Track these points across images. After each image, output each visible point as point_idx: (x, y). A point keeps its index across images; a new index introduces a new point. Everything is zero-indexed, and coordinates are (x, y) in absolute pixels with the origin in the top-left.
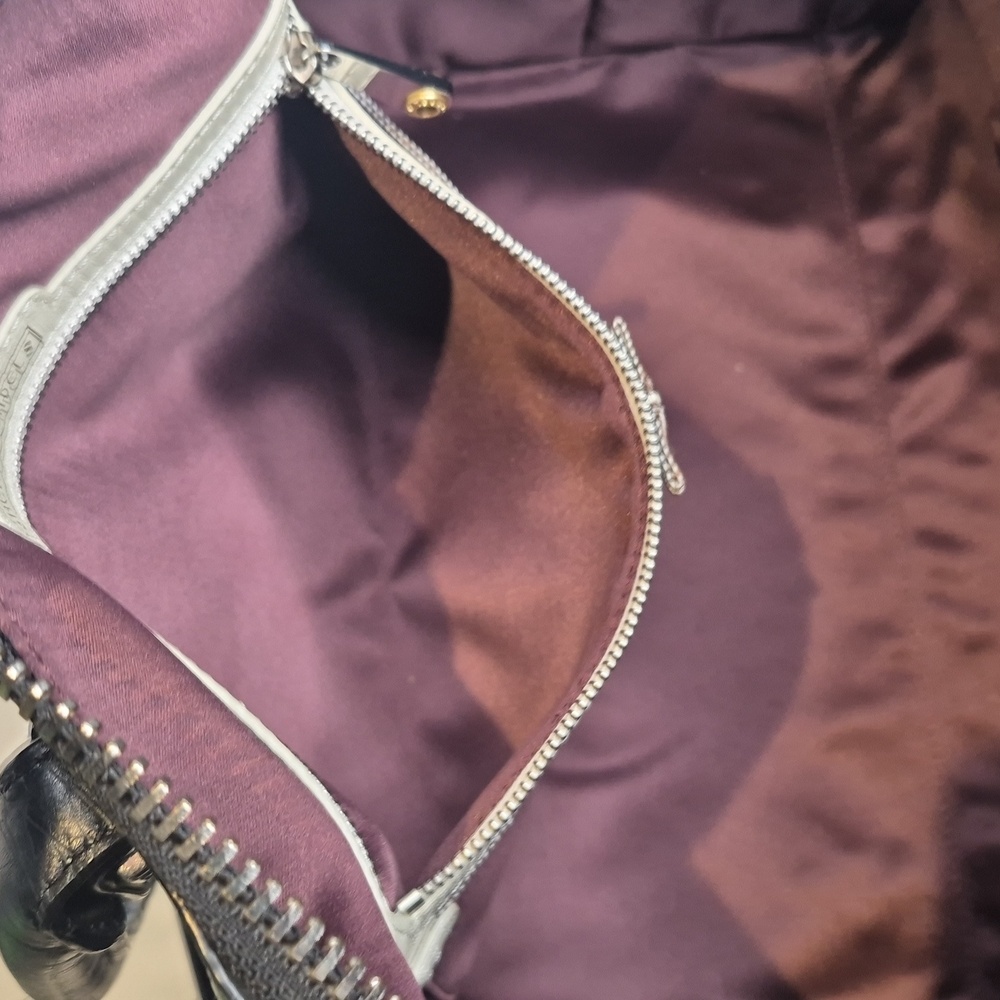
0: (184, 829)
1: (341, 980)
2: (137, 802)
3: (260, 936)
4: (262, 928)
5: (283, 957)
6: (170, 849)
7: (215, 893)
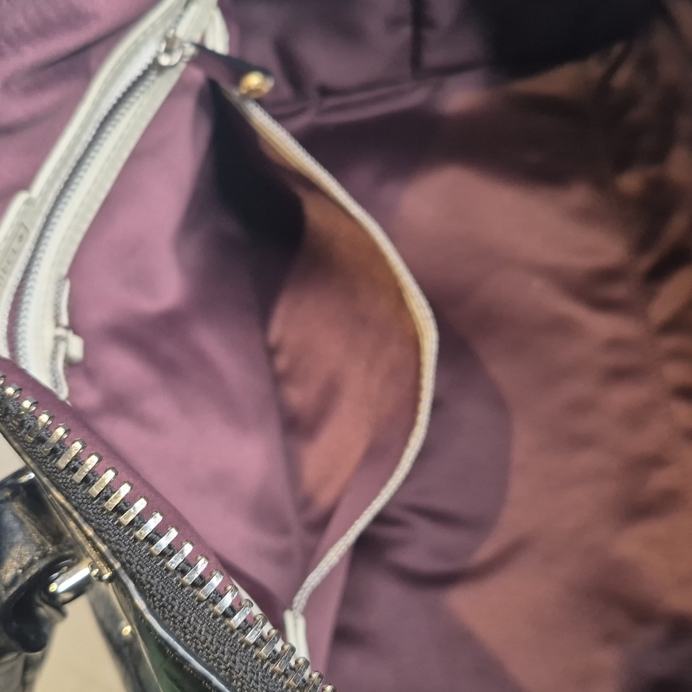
0: (125, 504)
1: (234, 615)
2: (93, 484)
3: (178, 582)
4: (179, 576)
5: (194, 597)
6: (116, 518)
7: (147, 550)
